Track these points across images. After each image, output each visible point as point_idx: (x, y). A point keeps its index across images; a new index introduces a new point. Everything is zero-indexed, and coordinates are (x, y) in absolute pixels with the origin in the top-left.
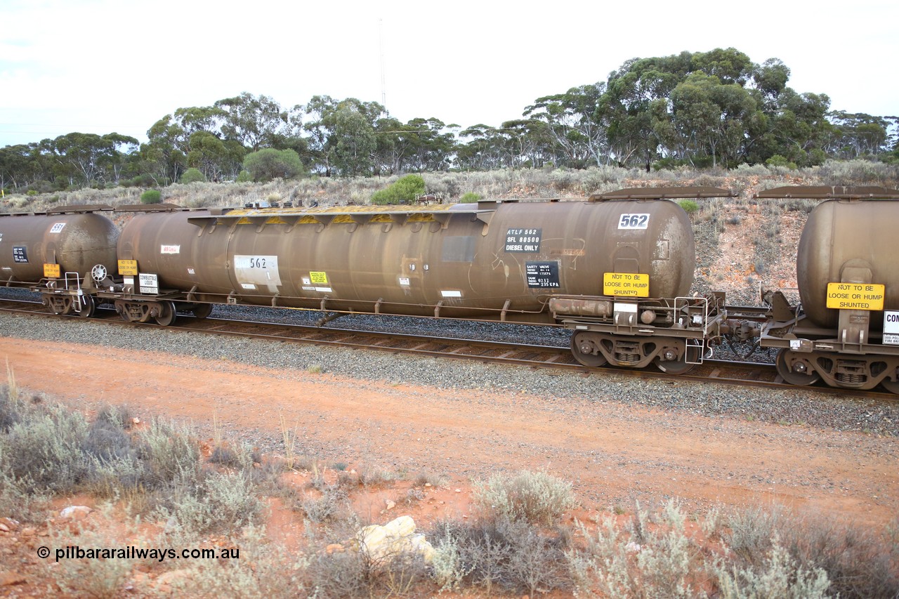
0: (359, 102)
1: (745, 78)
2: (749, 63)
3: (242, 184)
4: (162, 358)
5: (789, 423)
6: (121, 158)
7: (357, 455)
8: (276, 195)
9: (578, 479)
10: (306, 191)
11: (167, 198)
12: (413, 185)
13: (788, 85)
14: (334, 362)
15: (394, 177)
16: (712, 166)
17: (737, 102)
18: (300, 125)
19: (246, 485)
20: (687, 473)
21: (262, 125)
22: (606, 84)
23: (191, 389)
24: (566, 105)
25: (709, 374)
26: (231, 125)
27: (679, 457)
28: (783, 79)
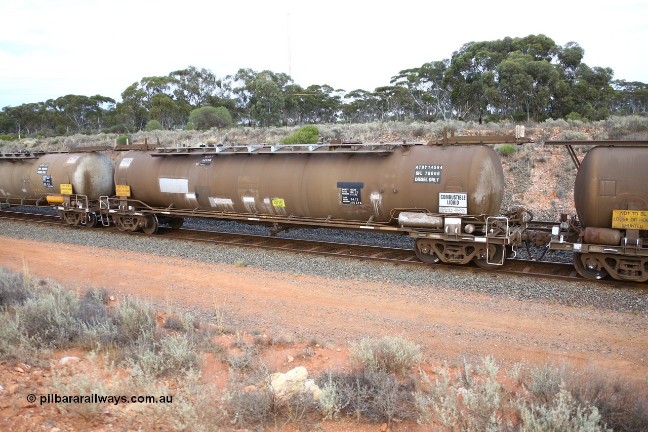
0: (272, 73)
1: (551, 56)
2: (554, 45)
3: (189, 132)
4: (130, 255)
5: (580, 306)
6: (102, 113)
7: (269, 325)
8: (213, 139)
9: (426, 344)
10: (234, 137)
11: (135, 141)
12: (311, 133)
13: (582, 61)
14: (253, 259)
15: (297, 127)
16: (526, 120)
17: (545, 73)
18: (230, 90)
19: (189, 344)
20: (505, 341)
21: (203, 90)
22: (450, 60)
23: (151, 277)
24: (421, 76)
25: (523, 270)
26: (181, 89)
27: (499, 330)
28: (579, 57)
